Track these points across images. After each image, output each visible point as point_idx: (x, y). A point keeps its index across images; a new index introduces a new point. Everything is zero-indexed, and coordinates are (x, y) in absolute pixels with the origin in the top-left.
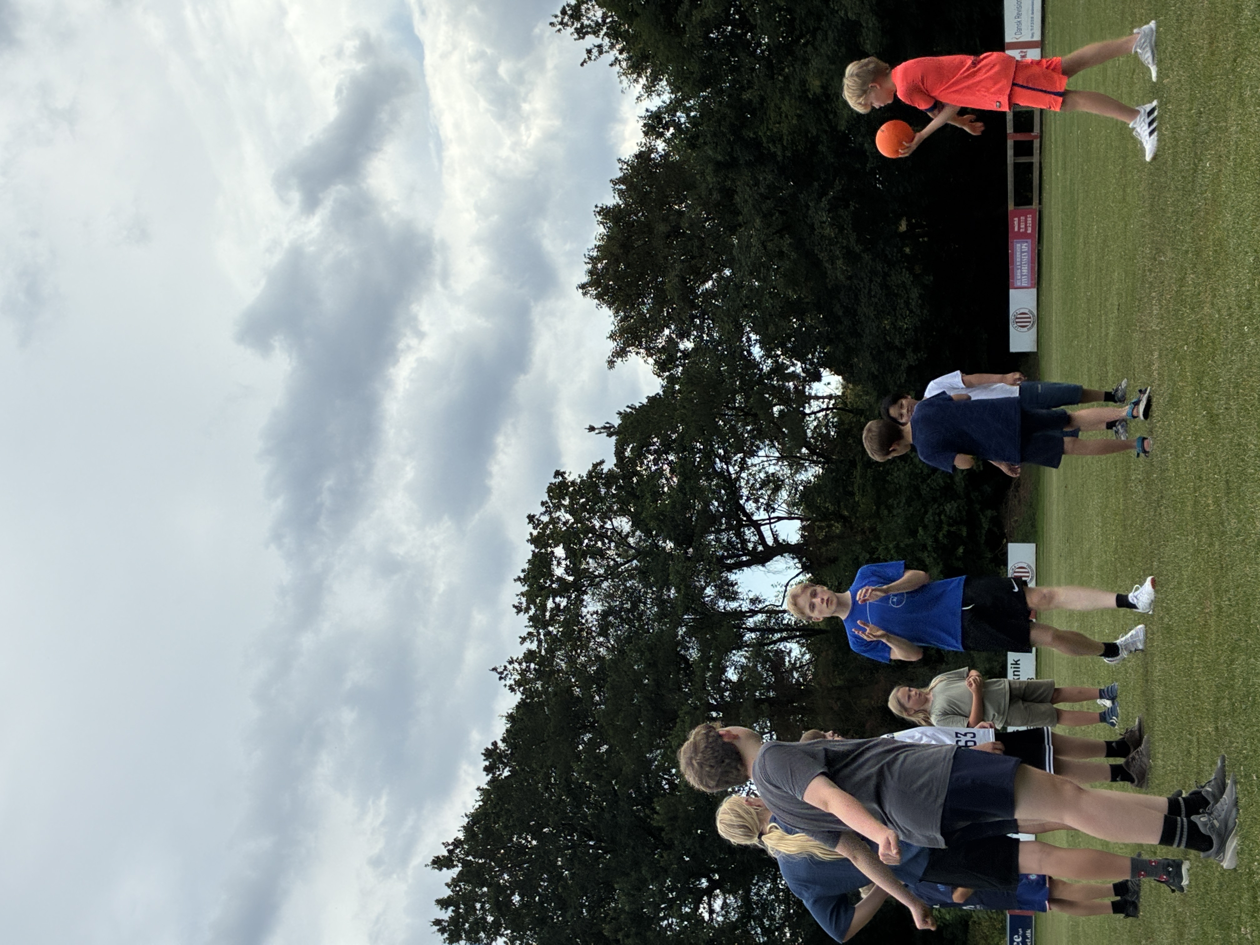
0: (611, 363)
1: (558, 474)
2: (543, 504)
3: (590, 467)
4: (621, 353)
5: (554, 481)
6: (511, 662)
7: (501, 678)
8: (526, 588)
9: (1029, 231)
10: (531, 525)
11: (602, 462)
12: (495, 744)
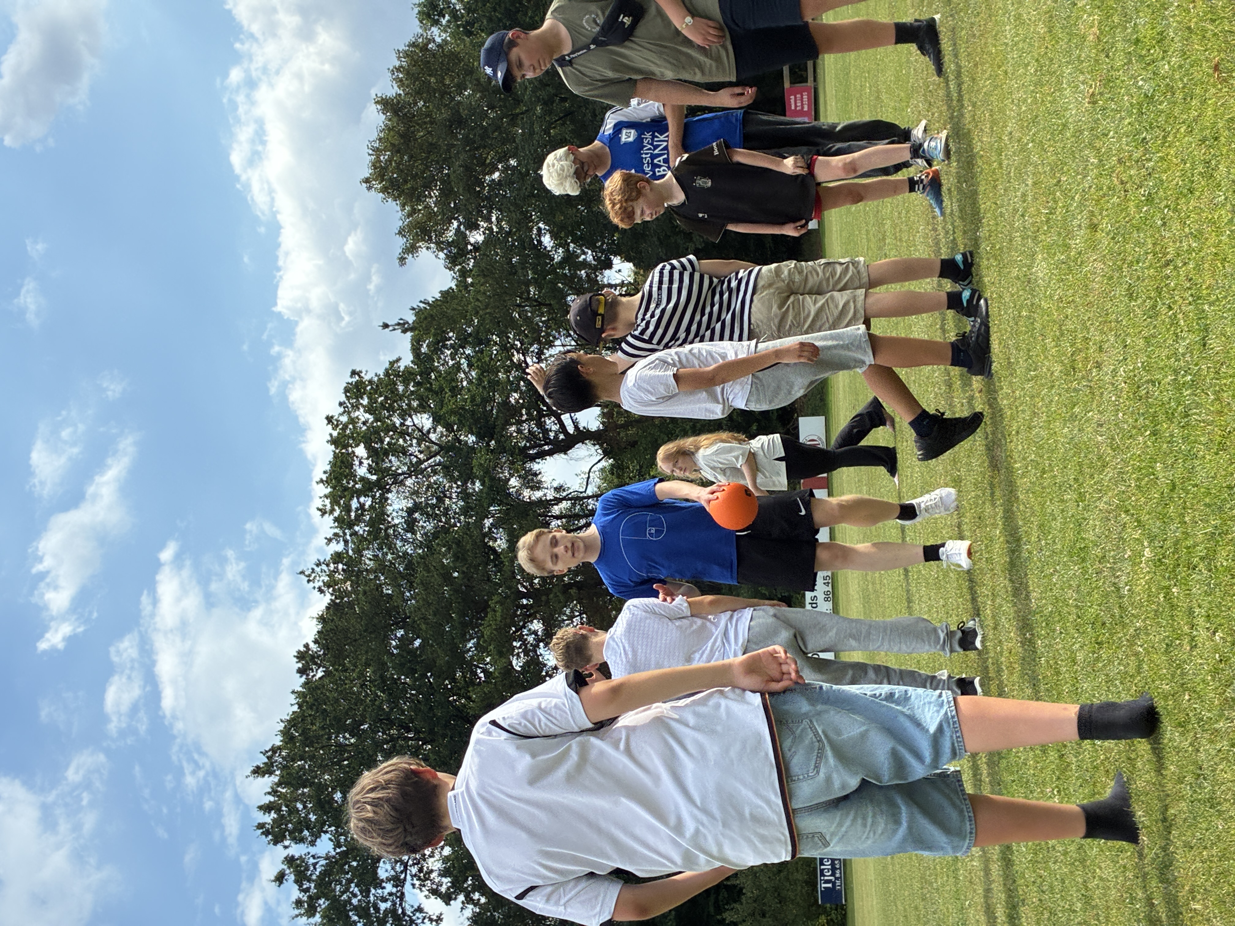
0: (402, 260)
1: (354, 373)
2: (341, 404)
3: (387, 365)
4: (412, 249)
5: (350, 380)
6: (318, 565)
7: (309, 581)
8: (329, 490)
9: (806, 109)
10: (330, 426)
11: (399, 360)
12: (307, 646)
